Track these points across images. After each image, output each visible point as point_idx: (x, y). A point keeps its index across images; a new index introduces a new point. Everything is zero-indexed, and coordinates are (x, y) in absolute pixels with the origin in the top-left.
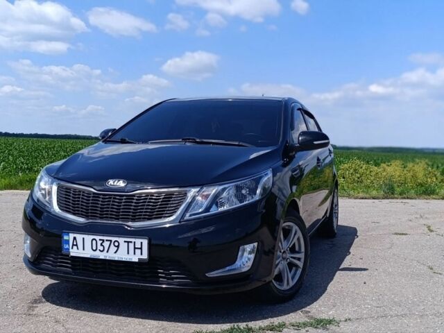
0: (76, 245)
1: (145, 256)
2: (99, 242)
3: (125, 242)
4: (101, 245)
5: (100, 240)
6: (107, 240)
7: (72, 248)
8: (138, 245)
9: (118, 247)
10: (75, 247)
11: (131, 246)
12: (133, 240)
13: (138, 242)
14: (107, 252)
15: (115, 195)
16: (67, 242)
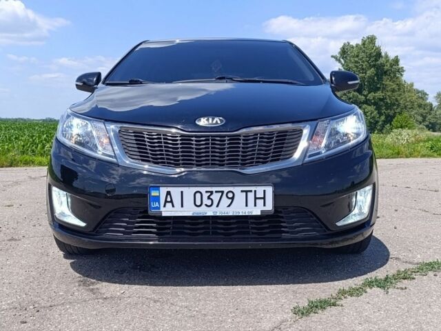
0: (171, 201)
1: (269, 207)
2: (205, 196)
3: (242, 191)
4: (209, 198)
5: (207, 192)
6: (216, 192)
7: (165, 206)
8: (260, 195)
9: (232, 198)
10: (169, 205)
11: (251, 196)
12: (253, 189)
13: (260, 190)
14: (217, 206)
15: (212, 136)
16: (157, 199)
